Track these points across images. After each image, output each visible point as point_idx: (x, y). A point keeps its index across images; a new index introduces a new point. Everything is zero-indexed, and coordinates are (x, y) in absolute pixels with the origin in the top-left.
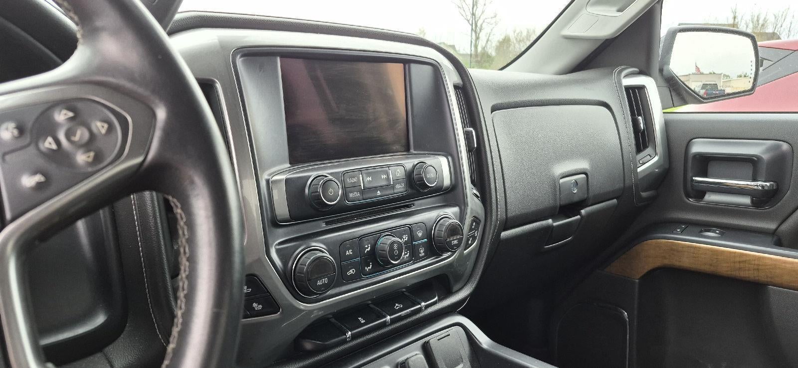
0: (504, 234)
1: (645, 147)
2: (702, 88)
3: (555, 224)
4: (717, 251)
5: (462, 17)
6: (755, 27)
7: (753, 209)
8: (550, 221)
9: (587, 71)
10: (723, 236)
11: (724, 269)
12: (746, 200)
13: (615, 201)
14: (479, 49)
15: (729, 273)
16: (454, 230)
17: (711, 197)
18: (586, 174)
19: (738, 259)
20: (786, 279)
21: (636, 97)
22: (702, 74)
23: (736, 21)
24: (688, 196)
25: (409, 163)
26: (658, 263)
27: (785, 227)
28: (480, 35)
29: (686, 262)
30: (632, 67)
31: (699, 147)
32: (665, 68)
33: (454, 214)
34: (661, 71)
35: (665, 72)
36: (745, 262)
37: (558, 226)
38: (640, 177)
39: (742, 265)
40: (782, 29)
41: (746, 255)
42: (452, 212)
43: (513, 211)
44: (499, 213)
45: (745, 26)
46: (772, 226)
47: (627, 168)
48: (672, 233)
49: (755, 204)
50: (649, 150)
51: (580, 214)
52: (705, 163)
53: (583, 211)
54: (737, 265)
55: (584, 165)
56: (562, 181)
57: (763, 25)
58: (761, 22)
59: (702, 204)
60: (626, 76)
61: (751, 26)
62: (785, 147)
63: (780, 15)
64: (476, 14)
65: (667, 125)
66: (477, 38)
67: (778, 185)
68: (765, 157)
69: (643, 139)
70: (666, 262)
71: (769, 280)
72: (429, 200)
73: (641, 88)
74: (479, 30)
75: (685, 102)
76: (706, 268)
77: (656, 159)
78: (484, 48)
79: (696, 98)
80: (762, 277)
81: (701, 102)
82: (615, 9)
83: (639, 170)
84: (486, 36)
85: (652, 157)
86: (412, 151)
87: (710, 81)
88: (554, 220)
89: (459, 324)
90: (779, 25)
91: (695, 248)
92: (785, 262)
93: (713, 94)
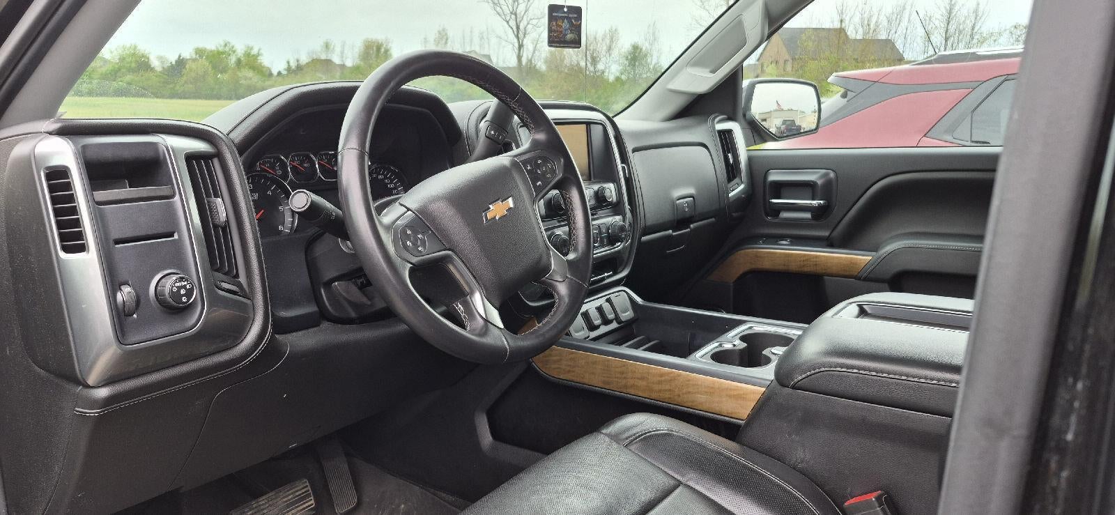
0: (644, 238)
1: (734, 177)
2: (783, 124)
3: (674, 234)
4: (789, 254)
5: (499, 18)
6: (865, 34)
7: (813, 222)
8: (671, 231)
9: (686, 118)
10: (792, 244)
11: (793, 267)
12: (808, 215)
13: (713, 219)
14: (524, 61)
15: (797, 269)
16: (622, 229)
17: (785, 215)
18: (693, 198)
19: (802, 259)
20: (834, 270)
21: (726, 138)
22: (782, 110)
23: (843, 25)
24: (767, 215)
25: (596, 187)
26: (747, 267)
27: (836, 233)
28: (525, 42)
29: (767, 265)
30: (723, 114)
31: (774, 176)
32: (748, 114)
33: (620, 220)
34: (744, 115)
35: (747, 117)
36: (807, 260)
37: (677, 235)
38: (731, 200)
39: (805, 263)
40: (897, 35)
41: (808, 255)
42: (618, 218)
43: (649, 222)
44: (641, 224)
45: (854, 32)
46: (826, 234)
47: (722, 193)
48: (756, 244)
49: (815, 217)
50: (737, 180)
51: (689, 227)
52: (779, 188)
53: (692, 226)
54: (802, 263)
55: (691, 191)
56: (678, 202)
57: (875, 30)
58: (872, 26)
59: (776, 221)
60: (719, 122)
61: (861, 31)
62: (832, 175)
63: (894, 18)
64: (518, 12)
65: (750, 160)
66: (521, 46)
67: (829, 203)
68: (819, 182)
69: (732, 171)
70: (753, 266)
71: (824, 271)
72: (605, 211)
73: (730, 132)
74: (522, 36)
75: (765, 141)
76: (781, 268)
77: (742, 187)
78: (530, 61)
79: (774, 138)
80: (819, 270)
81: (776, 140)
82: (708, 70)
83: (730, 195)
84: (533, 44)
85: (739, 185)
86: (592, 179)
87: (789, 117)
88: (674, 231)
89: (624, 291)
90: (893, 32)
91: (773, 253)
92: (833, 258)
93: (792, 131)
